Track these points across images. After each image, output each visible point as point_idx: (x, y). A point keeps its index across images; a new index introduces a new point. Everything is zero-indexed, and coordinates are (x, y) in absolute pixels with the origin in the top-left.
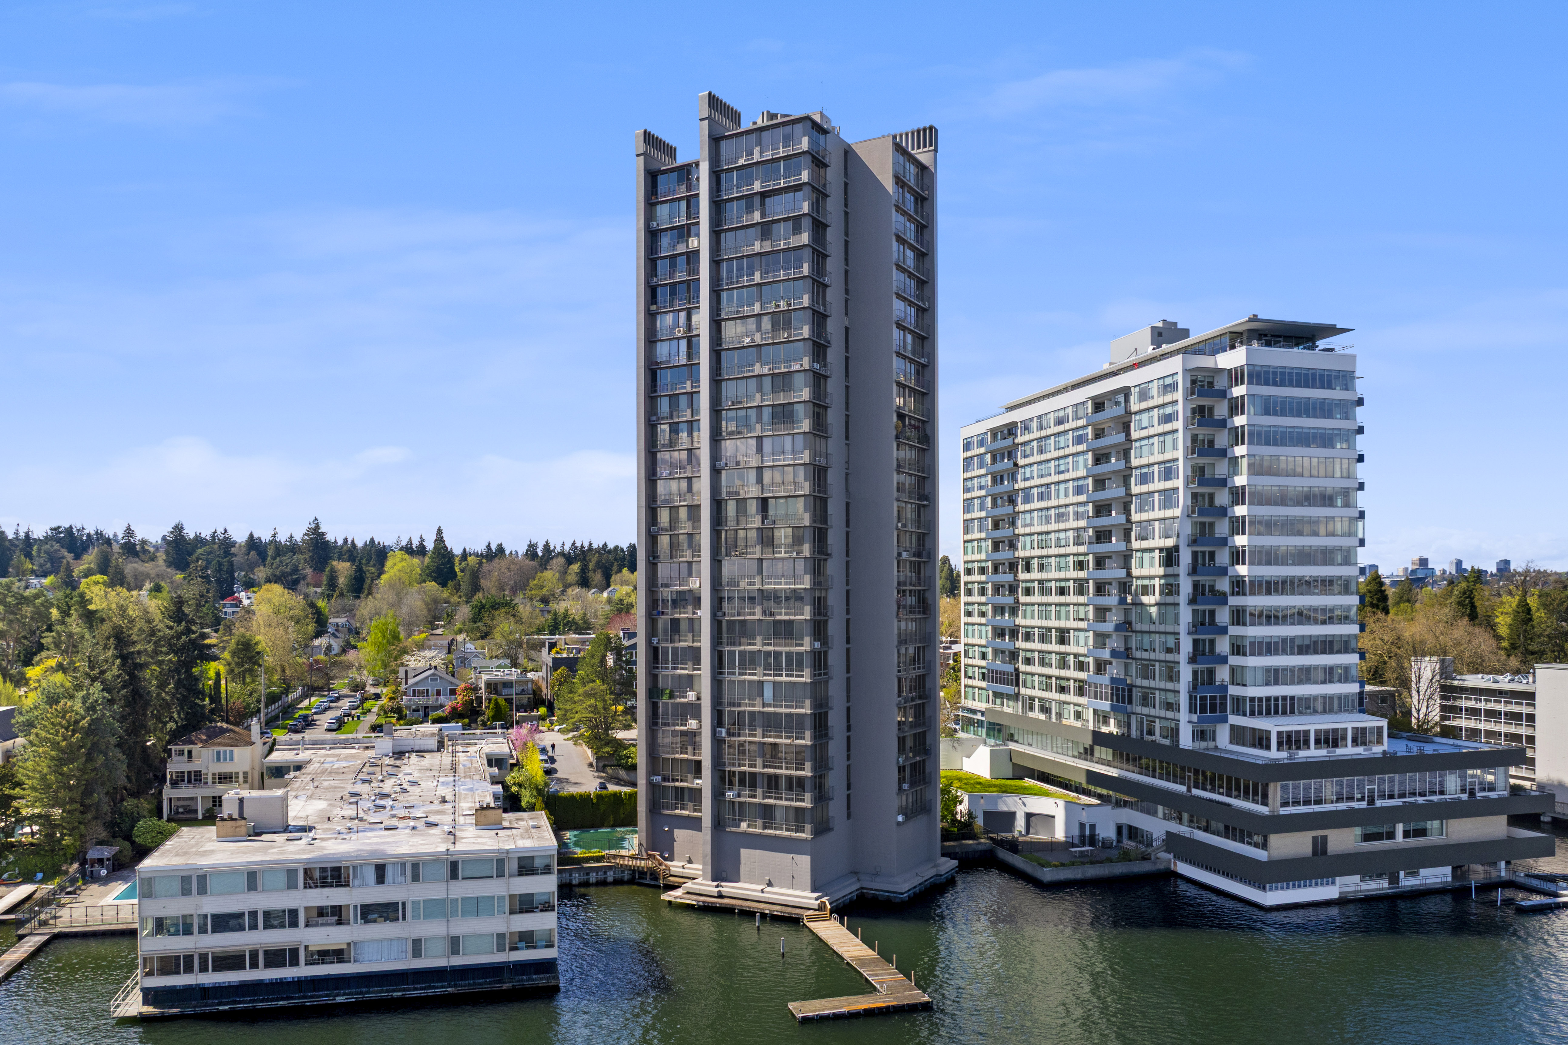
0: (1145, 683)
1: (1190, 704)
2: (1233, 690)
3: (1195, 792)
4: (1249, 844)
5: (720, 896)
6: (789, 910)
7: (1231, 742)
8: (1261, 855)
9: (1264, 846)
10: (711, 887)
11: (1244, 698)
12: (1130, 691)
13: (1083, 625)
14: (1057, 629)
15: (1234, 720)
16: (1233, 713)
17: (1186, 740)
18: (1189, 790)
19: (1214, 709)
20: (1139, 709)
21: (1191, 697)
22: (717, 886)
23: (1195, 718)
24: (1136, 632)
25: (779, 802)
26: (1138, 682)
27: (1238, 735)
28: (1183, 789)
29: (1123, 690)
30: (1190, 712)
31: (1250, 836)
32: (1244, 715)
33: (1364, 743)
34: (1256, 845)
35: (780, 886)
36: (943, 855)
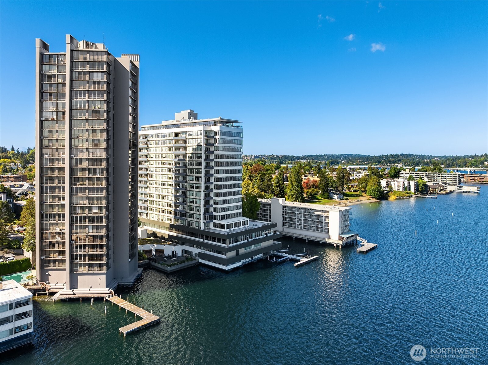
0: (191, 212)
1: (204, 218)
2: (215, 214)
3: (205, 241)
4: (221, 254)
5: (74, 294)
6: (100, 295)
7: (214, 227)
8: (224, 257)
9: (225, 255)
10: (70, 292)
11: (218, 216)
12: (186, 214)
13: (170, 194)
14: (162, 195)
15: (214, 221)
16: (214, 219)
17: (203, 227)
18: (204, 240)
19: (210, 219)
20: (188, 219)
21: (204, 216)
22: (72, 291)
23: (205, 221)
24: (188, 198)
25: (94, 262)
26: (188, 211)
27: (216, 225)
28: (202, 240)
29: (184, 213)
30: (204, 220)
31: (221, 252)
32: (218, 220)
33: (244, 225)
34: (223, 254)
35: (95, 288)
36: (139, 267)
